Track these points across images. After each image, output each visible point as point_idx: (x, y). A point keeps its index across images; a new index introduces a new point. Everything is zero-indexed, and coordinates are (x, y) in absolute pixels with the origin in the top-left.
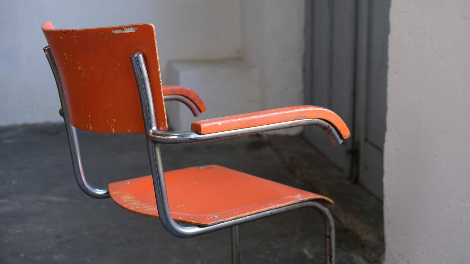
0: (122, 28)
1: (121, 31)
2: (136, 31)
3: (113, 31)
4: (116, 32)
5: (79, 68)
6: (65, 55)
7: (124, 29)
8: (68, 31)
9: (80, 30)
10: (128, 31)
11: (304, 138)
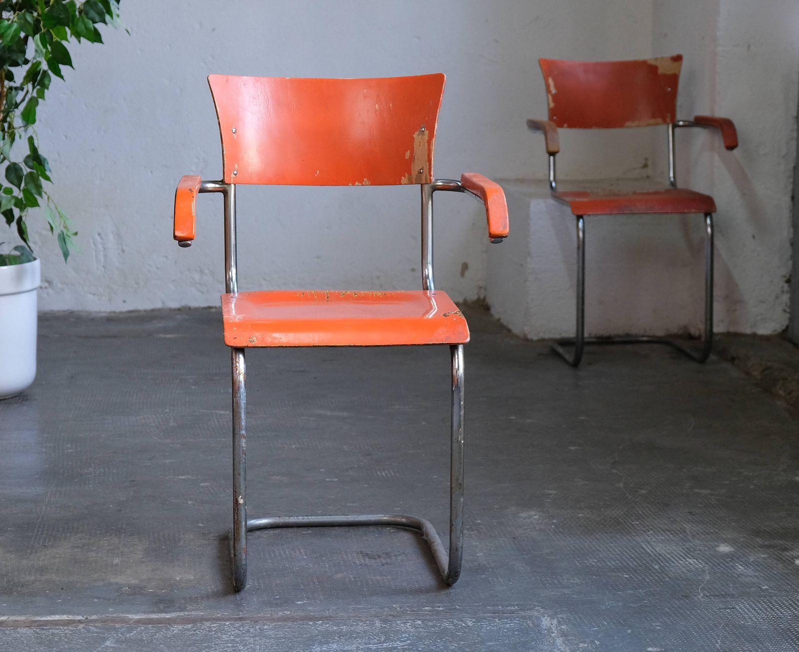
11: (791, 341)
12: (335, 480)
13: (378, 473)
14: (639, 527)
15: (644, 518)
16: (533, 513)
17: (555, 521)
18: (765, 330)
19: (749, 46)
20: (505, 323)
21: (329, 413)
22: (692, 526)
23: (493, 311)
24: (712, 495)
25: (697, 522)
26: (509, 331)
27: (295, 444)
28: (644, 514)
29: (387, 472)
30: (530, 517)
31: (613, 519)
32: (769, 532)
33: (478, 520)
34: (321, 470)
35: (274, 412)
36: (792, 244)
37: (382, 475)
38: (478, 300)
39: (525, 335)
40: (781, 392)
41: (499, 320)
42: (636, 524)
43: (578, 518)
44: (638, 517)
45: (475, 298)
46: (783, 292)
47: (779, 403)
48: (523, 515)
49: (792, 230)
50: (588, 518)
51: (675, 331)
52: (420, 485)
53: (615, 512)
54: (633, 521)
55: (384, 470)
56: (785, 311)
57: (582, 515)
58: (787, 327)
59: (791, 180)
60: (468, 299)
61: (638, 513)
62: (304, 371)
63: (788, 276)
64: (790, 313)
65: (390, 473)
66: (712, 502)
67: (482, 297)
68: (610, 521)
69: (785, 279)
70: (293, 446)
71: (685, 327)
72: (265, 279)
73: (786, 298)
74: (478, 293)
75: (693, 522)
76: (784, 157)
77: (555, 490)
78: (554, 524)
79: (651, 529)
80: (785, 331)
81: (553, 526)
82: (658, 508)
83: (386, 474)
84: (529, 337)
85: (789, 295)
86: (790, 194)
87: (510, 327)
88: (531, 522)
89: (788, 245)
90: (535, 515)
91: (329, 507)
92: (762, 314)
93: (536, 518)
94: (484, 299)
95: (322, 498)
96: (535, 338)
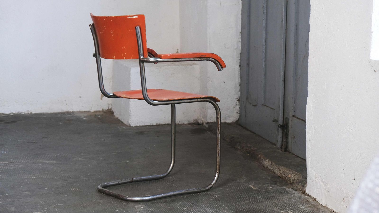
0: (132, 16)
1: (132, 17)
2: (138, 17)
3: (128, 17)
4: (130, 17)
5: (111, 32)
6: (105, 27)
7: (133, 16)
8: (108, 17)
9: (114, 17)
10: (134, 17)
11: (240, 125)
12: (52, 193)
13: (71, 189)
14: (187, 210)
15: (188, 206)
16: (140, 206)
17: (151, 209)
18: (230, 120)
19: (221, 3)
20: (120, 119)
21: (47, 162)
22: (209, 209)
23: (115, 114)
24: (216, 194)
25: (211, 207)
26: (122, 122)
27: (33, 177)
28: (188, 204)
29: (75, 188)
30: (140, 208)
31: (175, 207)
32: (241, 211)
33: (117, 210)
34: (46, 189)
35: (23, 162)
36: (240, 85)
37: (73, 190)
38: (108, 109)
39: (130, 125)
40: (239, 148)
41: (118, 118)
42: (185, 209)
43: (160, 207)
44: (186, 206)
45: (107, 108)
46: (236, 105)
47: (238, 152)
48: (137, 207)
49: (240, 79)
50: (165, 207)
51: (192, 122)
52: (90, 194)
53: (176, 204)
54: (184, 208)
55: (74, 188)
56: (238, 113)
57: (162, 206)
58: (239, 119)
59: (239, 59)
60: (104, 109)
61: (186, 204)
62: (35, 143)
63: (238, 98)
64: (239, 113)
65: (76, 189)
66: (216, 198)
67: (110, 108)
68: (174, 208)
69: (237, 100)
70: (32, 178)
71: (196, 120)
72: (16, 102)
73: (238, 107)
74: (108, 107)
75: (209, 207)
76: (236, 49)
77: (149, 195)
78: (150, 210)
79: (192, 211)
80: (237, 121)
81: (150, 212)
82: (194, 201)
83: (75, 189)
84: (131, 125)
85: (239, 106)
86: (239, 65)
87: (123, 121)
88: (140, 210)
89: (238, 85)
90: (142, 207)
91: (50, 206)
92: (228, 114)
93: (142, 208)
94: (111, 109)
95: (47, 202)
96: (134, 126)
